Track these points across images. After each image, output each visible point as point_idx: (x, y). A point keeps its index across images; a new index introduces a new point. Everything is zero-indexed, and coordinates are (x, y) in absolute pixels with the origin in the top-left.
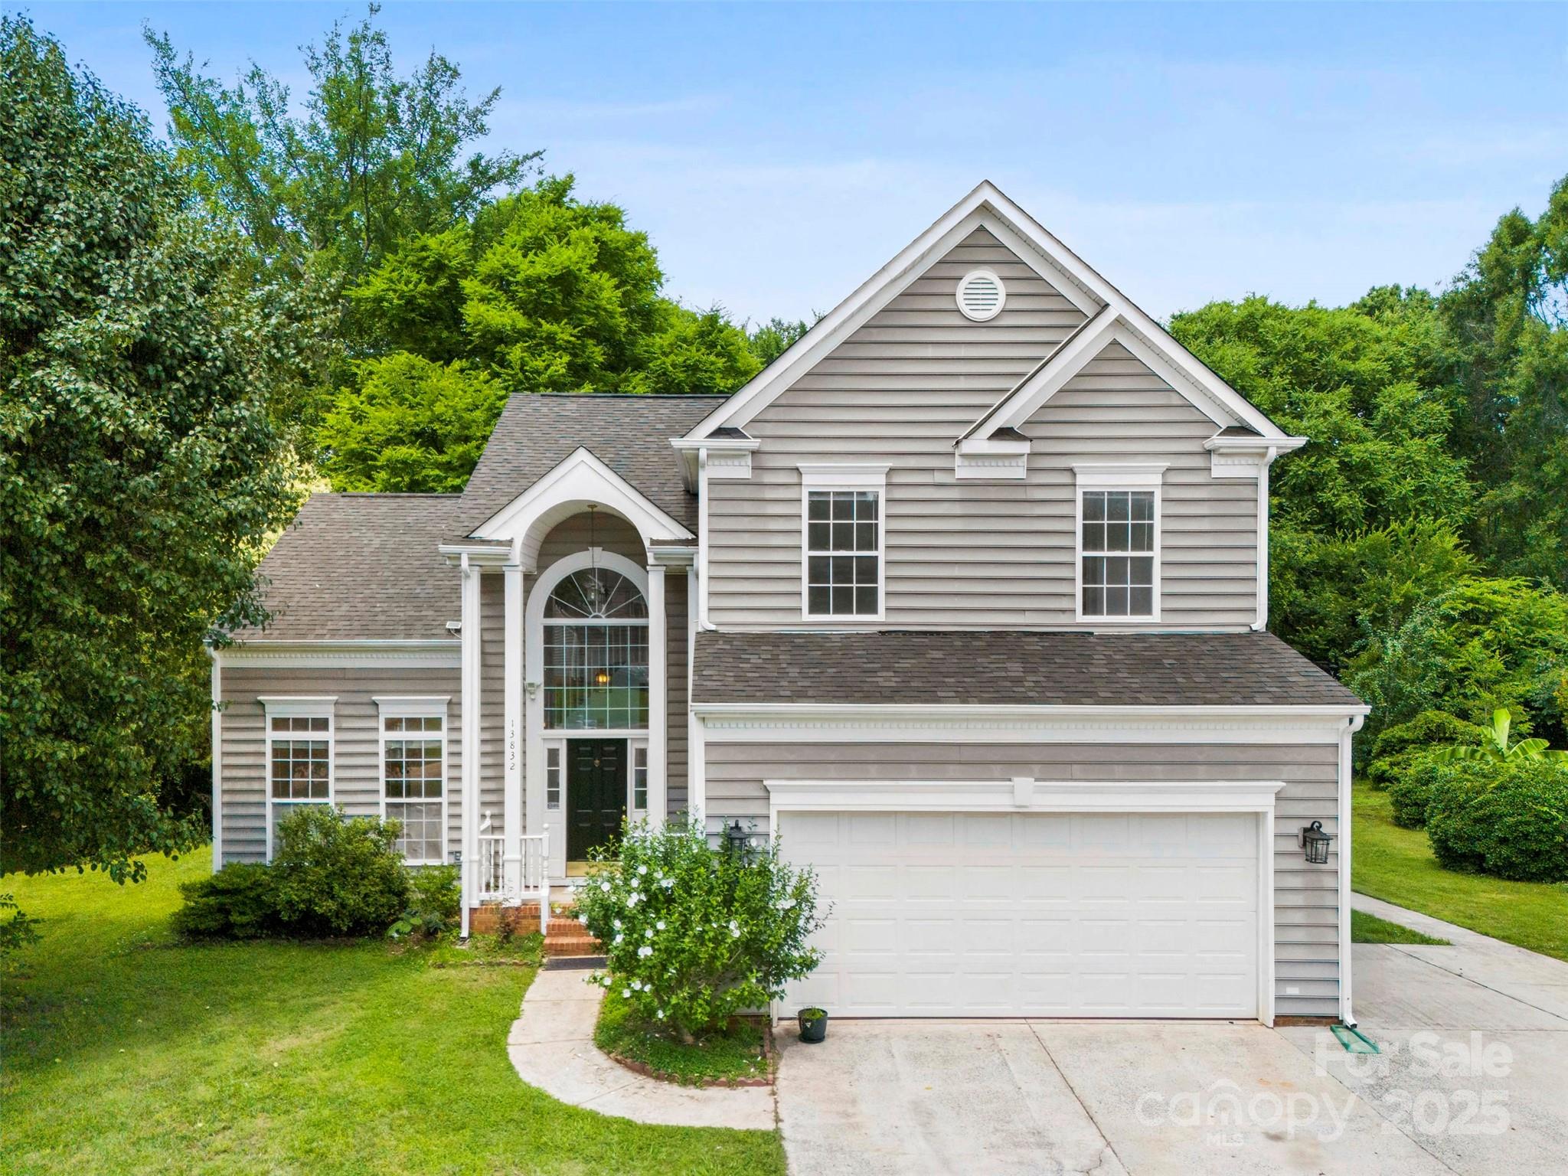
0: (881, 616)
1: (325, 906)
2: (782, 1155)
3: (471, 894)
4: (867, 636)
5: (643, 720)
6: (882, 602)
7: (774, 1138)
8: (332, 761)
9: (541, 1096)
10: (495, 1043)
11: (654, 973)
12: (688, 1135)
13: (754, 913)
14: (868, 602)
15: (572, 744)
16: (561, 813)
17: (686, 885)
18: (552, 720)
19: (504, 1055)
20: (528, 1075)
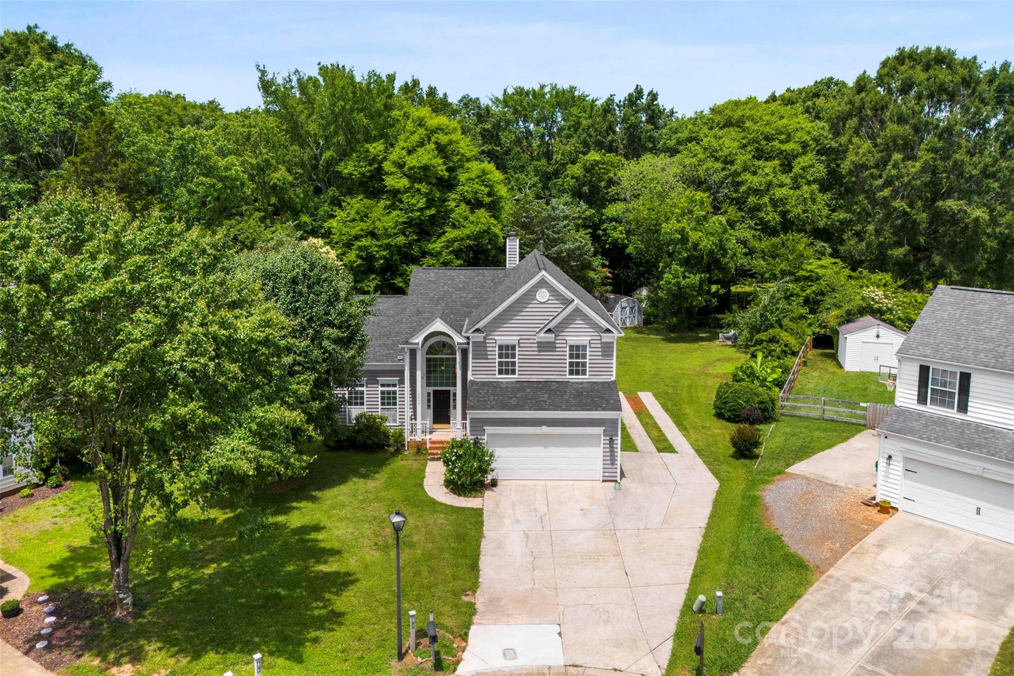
0: (516, 376)
1: (370, 442)
2: (483, 513)
3: (408, 437)
4: (513, 383)
5: (455, 385)
6: (517, 372)
7: (482, 509)
8: (365, 396)
9: (434, 499)
10: (421, 485)
11: (458, 474)
12: (464, 509)
13: (480, 461)
14: (513, 372)
15: (434, 391)
16: (431, 411)
17: (465, 453)
18: (428, 385)
19: (423, 489)
20: (431, 494)
